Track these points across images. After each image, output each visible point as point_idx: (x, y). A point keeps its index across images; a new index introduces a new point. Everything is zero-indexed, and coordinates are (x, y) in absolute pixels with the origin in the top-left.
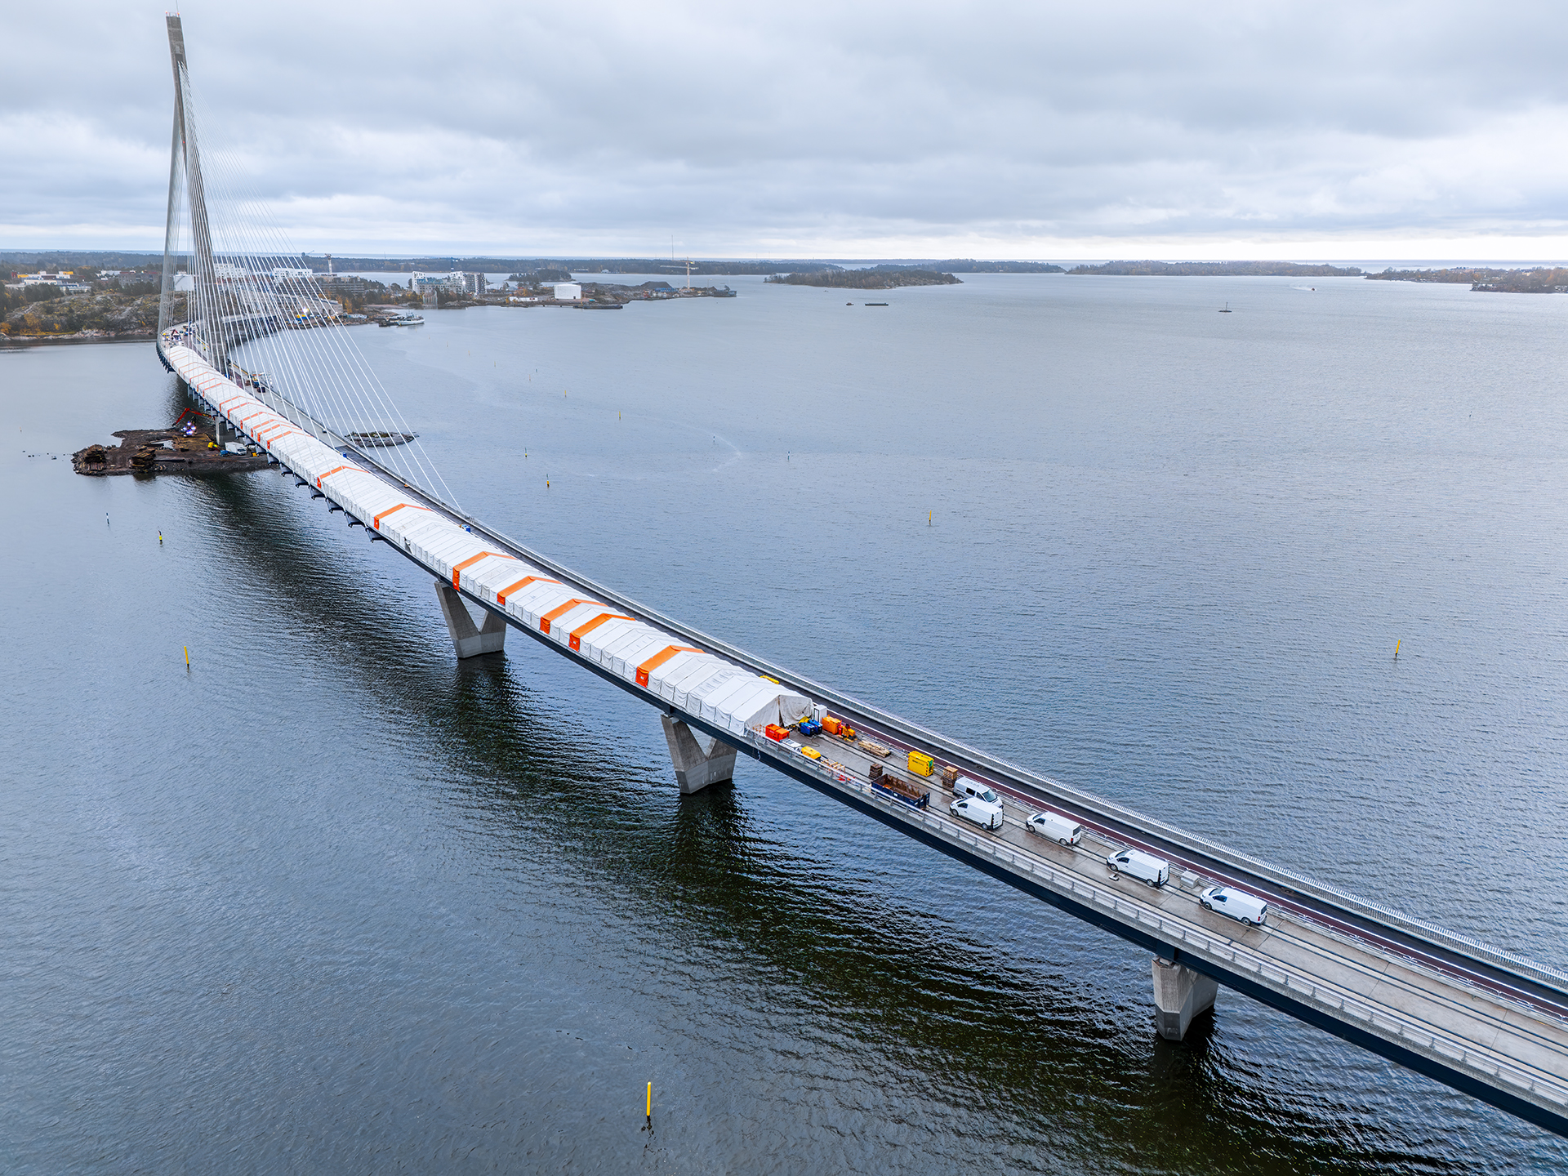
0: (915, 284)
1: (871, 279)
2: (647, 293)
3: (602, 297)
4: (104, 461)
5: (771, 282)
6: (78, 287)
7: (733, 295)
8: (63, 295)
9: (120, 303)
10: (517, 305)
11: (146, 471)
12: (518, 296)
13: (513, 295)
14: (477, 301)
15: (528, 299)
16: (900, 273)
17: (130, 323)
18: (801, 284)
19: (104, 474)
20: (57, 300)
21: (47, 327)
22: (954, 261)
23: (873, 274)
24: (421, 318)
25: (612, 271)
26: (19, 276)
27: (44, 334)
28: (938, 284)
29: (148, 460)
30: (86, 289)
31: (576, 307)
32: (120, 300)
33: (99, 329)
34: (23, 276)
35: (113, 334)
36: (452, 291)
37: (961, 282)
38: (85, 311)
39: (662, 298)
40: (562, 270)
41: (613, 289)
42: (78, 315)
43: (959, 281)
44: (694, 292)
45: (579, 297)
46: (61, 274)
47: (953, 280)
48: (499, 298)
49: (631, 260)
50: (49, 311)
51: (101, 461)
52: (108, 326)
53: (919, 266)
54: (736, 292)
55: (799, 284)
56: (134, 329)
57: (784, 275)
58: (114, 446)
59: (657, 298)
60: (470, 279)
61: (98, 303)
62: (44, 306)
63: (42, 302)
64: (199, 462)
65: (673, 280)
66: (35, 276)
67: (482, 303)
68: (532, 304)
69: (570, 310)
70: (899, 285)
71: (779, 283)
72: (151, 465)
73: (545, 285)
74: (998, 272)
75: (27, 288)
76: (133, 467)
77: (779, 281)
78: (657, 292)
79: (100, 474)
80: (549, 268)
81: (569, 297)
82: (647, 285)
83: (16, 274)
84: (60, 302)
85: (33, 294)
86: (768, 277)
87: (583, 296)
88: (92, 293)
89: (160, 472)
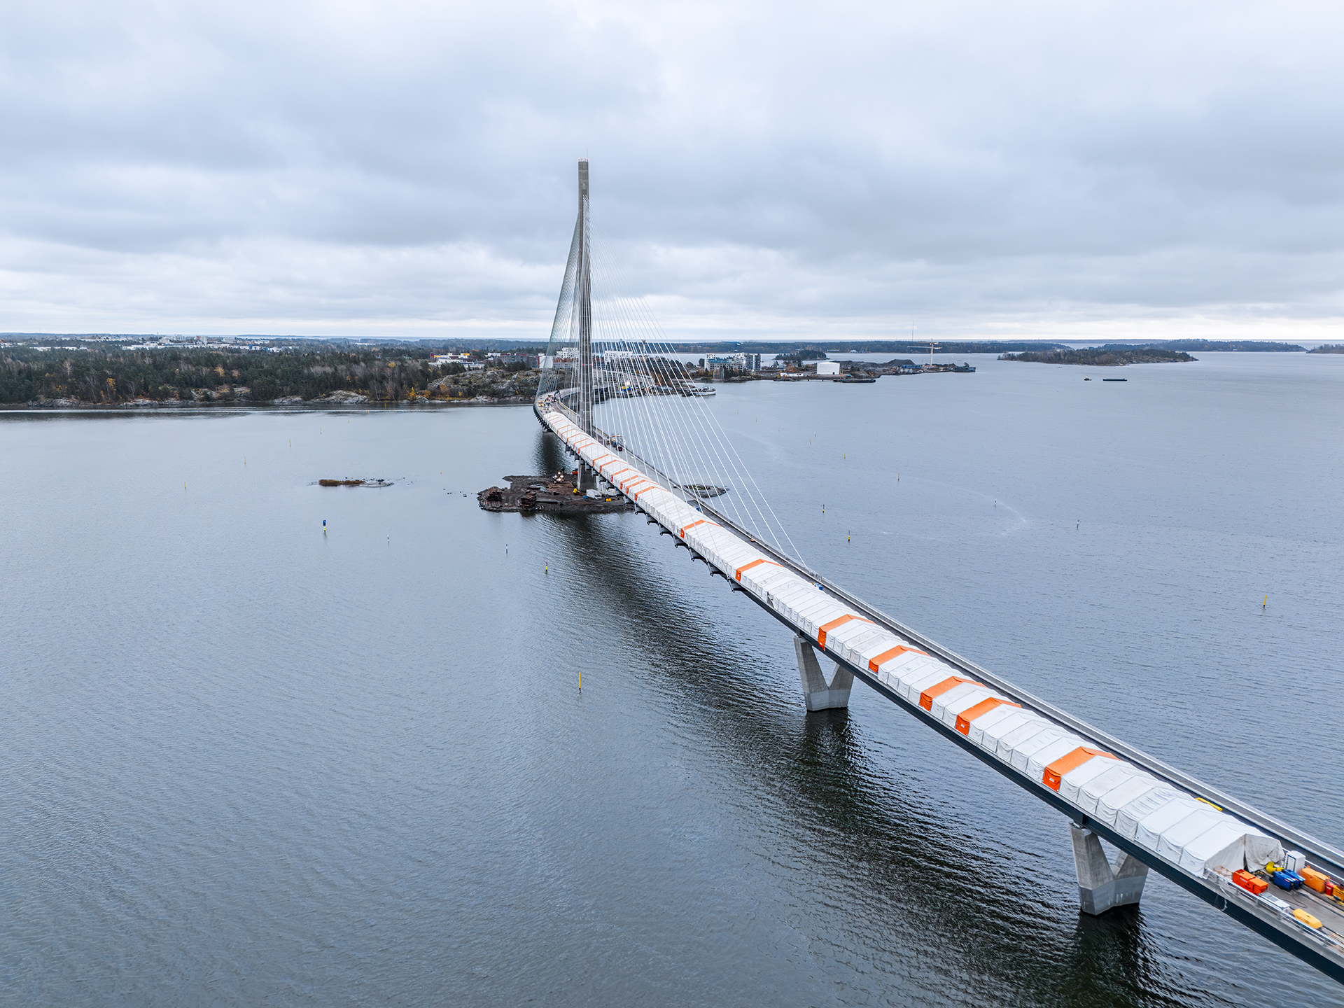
0: (1148, 362)
1: (1104, 357)
2: (896, 369)
3: (857, 372)
4: (500, 500)
5: (1005, 359)
6: (473, 365)
7: (973, 370)
8: (465, 371)
9: (503, 377)
10: (786, 379)
11: (529, 509)
12: (788, 372)
13: (783, 372)
14: (755, 377)
15: (795, 375)
16: (1133, 351)
17: (509, 392)
18: (1034, 361)
19: (500, 511)
20: (462, 374)
21: (453, 394)
22: (1184, 340)
23: (1104, 353)
24: (714, 390)
25: (859, 351)
26: (435, 356)
27: (451, 399)
28: (1172, 362)
29: (532, 501)
30: (480, 366)
31: (836, 381)
32: (503, 375)
33: (487, 396)
34: (438, 356)
35: (496, 400)
36: (735, 369)
37: (1196, 360)
38: (479, 383)
39: (908, 373)
40: (818, 351)
41: (864, 366)
42: (475, 386)
43: (1193, 359)
44: (936, 368)
45: (837, 373)
46: (462, 355)
47: (1186, 358)
48: (771, 374)
49: (876, 341)
50: (456, 382)
51: (498, 500)
52: (494, 394)
53: (1147, 345)
54: (975, 368)
55: (1031, 361)
56: (511, 396)
57: (1016, 353)
58: (506, 488)
59: (904, 373)
60: (749, 359)
61: (488, 377)
62: (453, 378)
63: (451, 376)
64: (567, 504)
65: (917, 358)
66: (445, 356)
67: (758, 378)
68: (798, 379)
69: (831, 383)
70: (1132, 363)
71: (1012, 360)
72: (533, 505)
73: (805, 363)
74: (1232, 351)
75: (443, 366)
76: (521, 506)
77: (1012, 358)
78: (904, 368)
79: (498, 511)
80: (807, 349)
81: (829, 373)
82: (893, 362)
83: (433, 355)
84: (463, 376)
85: (446, 369)
86: (1002, 355)
87: (841, 372)
88: (485, 369)
89: (539, 511)
